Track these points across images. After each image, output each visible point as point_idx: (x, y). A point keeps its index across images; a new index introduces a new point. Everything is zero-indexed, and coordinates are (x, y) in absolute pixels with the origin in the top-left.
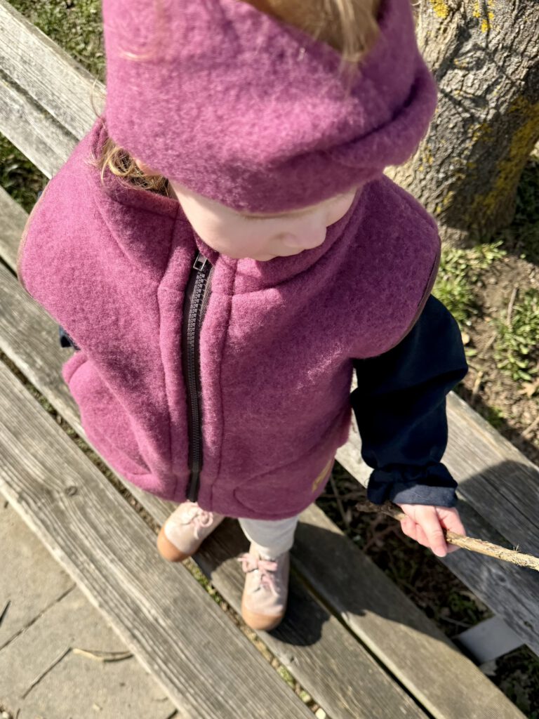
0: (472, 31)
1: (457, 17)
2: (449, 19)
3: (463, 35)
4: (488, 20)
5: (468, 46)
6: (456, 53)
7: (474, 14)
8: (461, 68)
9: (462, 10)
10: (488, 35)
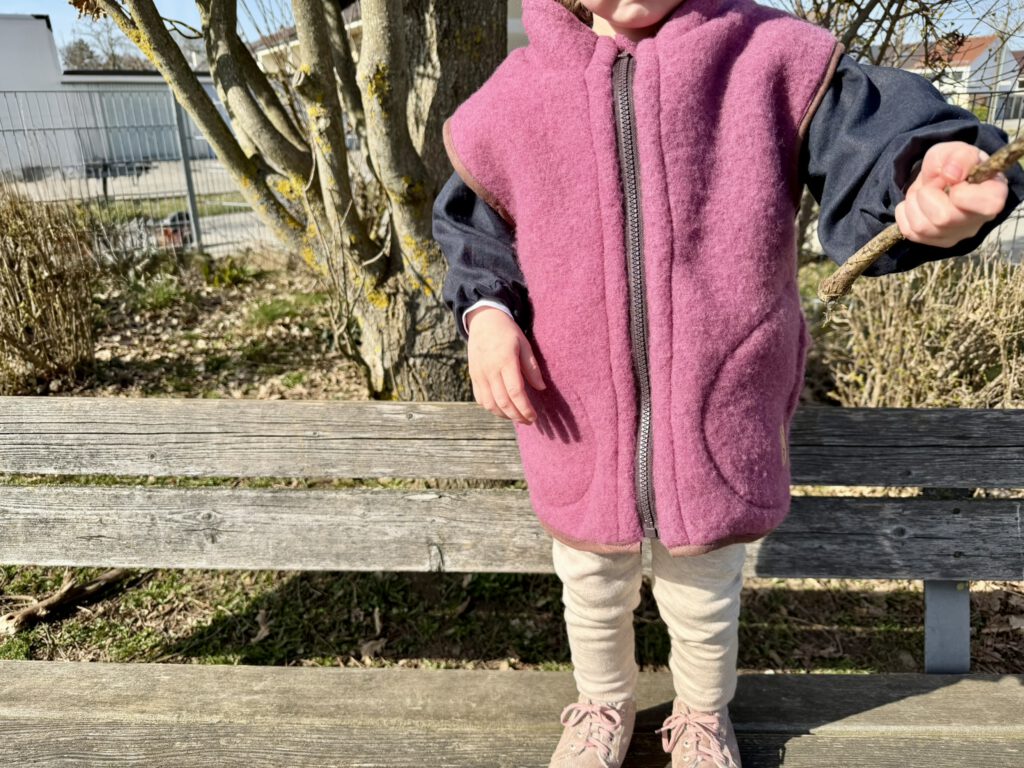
0: (419, 300)
1: (400, 298)
2: (392, 304)
3: (412, 307)
4: (428, 286)
5: (422, 312)
6: (414, 322)
7: (414, 287)
8: (426, 330)
9: (401, 290)
10: (434, 296)
